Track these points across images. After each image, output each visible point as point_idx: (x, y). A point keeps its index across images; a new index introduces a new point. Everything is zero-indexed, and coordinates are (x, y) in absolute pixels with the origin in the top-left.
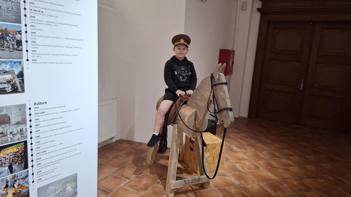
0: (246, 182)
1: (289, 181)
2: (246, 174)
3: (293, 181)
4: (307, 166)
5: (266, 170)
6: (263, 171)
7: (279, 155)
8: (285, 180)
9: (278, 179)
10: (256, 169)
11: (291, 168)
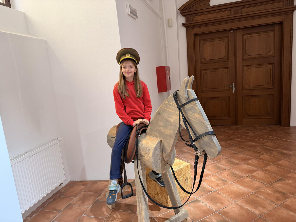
0: (222, 203)
1: (262, 190)
2: (218, 194)
3: (266, 189)
4: (268, 168)
5: (234, 183)
6: (232, 185)
7: (237, 162)
8: (257, 191)
9: (250, 191)
10: (225, 184)
11: (255, 174)
